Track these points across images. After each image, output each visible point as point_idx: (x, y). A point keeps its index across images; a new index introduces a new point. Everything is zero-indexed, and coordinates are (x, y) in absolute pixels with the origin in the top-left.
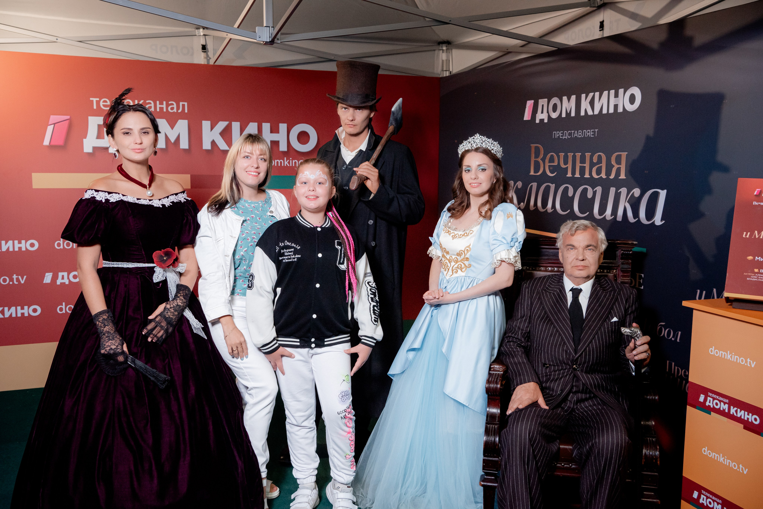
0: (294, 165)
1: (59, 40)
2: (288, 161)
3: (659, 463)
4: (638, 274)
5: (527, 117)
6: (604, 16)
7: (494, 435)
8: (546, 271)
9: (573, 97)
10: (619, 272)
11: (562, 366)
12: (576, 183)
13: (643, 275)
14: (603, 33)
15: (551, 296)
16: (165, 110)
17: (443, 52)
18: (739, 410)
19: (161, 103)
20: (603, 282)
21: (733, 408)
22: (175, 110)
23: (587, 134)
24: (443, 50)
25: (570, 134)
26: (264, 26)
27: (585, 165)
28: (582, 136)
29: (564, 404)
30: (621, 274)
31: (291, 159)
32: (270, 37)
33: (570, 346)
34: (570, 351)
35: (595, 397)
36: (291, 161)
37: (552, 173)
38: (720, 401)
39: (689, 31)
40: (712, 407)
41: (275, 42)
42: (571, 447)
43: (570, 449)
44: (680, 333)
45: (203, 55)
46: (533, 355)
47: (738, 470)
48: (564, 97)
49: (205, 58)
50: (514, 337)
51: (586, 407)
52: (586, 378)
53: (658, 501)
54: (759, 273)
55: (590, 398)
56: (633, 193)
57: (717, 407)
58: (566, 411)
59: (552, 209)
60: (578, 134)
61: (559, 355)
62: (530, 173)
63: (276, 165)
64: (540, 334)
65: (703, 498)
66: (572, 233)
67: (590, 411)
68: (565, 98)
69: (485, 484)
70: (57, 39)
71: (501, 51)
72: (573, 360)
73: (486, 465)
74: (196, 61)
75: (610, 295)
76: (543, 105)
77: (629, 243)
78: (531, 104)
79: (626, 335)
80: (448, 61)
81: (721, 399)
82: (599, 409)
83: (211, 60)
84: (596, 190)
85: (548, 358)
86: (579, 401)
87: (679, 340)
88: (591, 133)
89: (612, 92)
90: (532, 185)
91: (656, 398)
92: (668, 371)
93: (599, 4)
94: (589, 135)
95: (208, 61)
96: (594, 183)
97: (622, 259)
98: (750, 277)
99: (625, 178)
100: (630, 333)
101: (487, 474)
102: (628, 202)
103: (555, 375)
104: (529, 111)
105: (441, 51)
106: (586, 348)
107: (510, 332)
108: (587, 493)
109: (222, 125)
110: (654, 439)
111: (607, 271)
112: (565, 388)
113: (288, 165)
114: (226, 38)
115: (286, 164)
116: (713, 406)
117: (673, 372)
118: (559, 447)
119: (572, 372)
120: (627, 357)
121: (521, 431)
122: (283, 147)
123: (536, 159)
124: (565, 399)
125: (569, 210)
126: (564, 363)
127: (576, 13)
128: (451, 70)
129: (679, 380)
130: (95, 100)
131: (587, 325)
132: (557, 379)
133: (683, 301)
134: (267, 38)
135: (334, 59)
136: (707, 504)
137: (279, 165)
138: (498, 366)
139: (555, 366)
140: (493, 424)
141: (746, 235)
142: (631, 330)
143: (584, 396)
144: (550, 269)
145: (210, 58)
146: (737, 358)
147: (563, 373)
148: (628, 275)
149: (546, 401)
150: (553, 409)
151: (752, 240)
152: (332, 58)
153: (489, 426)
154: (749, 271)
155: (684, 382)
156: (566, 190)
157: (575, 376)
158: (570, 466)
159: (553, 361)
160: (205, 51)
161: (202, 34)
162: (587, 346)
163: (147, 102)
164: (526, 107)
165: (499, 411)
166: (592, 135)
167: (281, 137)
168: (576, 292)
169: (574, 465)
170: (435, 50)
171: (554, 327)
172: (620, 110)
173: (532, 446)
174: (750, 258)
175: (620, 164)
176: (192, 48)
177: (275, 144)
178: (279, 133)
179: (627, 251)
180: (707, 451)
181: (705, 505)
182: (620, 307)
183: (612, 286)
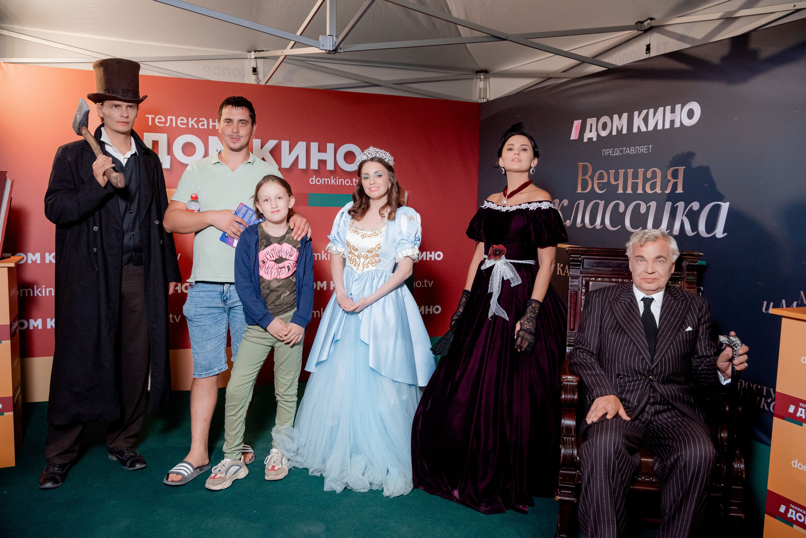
0: (340, 184)
2: (335, 179)
3: (744, 476)
5: (574, 137)
6: (650, 39)
7: (572, 447)
8: (610, 282)
9: (625, 116)
10: (684, 284)
11: (638, 377)
12: (627, 200)
13: (702, 288)
14: (650, 55)
15: (621, 305)
17: (480, 81)
20: (673, 292)
23: (640, 151)
24: (480, 78)
25: (621, 151)
26: (327, 35)
27: (637, 181)
28: (635, 152)
29: (641, 416)
30: (686, 286)
31: (337, 177)
32: (333, 46)
33: (647, 355)
34: (646, 362)
35: (674, 408)
36: (337, 180)
37: (600, 189)
39: (753, 45)
40: (804, 418)
41: (338, 51)
42: (652, 460)
45: (254, 77)
46: (605, 366)
48: (614, 116)
49: (255, 80)
51: (665, 419)
52: (663, 389)
53: (742, 515)
55: (668, 410)
56: (692, 206)
58: (643, 423)
59: (601, 226)
60: (631, 151)
61: (634, 366)
62: (577, 191)
63: (323, 183)
64: (613, 345)
65: (792, 512)
66: (641, 243)
67: (669, 422)
68: (616, 117)
69: (562, 498)
71: (541, 77)
72: (649, 370)
73: (564, 479)
74: (246, 81)
75: (682, 304)
76: (591, 125)
77: (695, 255)
78: (578, 124)
80: (485, 89)
82: (679, 421)
84: (650, 205)
85: (623, 368)
86: (657, 413)
88: (645, 149)
89: (668, 108)
90: (579, 203)
93: (646, 28)
94: (642, 151)
95: (259, 83)
96: (647, 198)
97: (687, 270)
99: (683, 192)
100: (728, 341)
101: (563, 488)
102: (685, 216)
103: (630, 386)
104: (576, 132)
105: (479, 80)
106: (661, 359)
107: (580, 344)
109: (272, 144)
110: (737, 452)
111: (672, 282)
112: (642, 400)
113: (335, 184)
114: (281, 56)
118: (641, 461)
119: (648, 383)
121: (605, 444)
122: (330, 166)
123: (584, 177)
124: (643, 410)
125: (620, 226)
126: (640, 374)
127: (623, 36)
128: (488, 97)
130: (150, 117)
131: (661, 335)
132: (632, 391)
134: (330, 47)
136: (796, 518)
137: (326, 184)
138: (571, 377)
139: (630, 376)
140: (570, 436)
142: (729, 339)
143: (662, 408)
144: (614, 280)
145: (260, 81)
147: (639, 384)
148: (693, 287)
152: (377, 83)
153: (565, 438)
156: (617, 205)
157: (652, 386)
158: (651, 480)
159: (627, 372)
160: (256, 73)
161: (253, 57)
162: (663, 356)
163: (201, 119)
164: (572, 127)
165: (574, 423)
166: (646, 151)
167: (328, 156)
168: (648, 302)
169: (655, 478)
170: (473, 79)
171: (628, 336)
172: (677, 125)
173: (617, 458)
175: (677, 179)
176: (244, 71)
177: (322, 163)
178: (326, 152)
179: (692, 262)
180: (798, 463)
181: (794, 519)
182: (693, 316)
183: (684, 295)
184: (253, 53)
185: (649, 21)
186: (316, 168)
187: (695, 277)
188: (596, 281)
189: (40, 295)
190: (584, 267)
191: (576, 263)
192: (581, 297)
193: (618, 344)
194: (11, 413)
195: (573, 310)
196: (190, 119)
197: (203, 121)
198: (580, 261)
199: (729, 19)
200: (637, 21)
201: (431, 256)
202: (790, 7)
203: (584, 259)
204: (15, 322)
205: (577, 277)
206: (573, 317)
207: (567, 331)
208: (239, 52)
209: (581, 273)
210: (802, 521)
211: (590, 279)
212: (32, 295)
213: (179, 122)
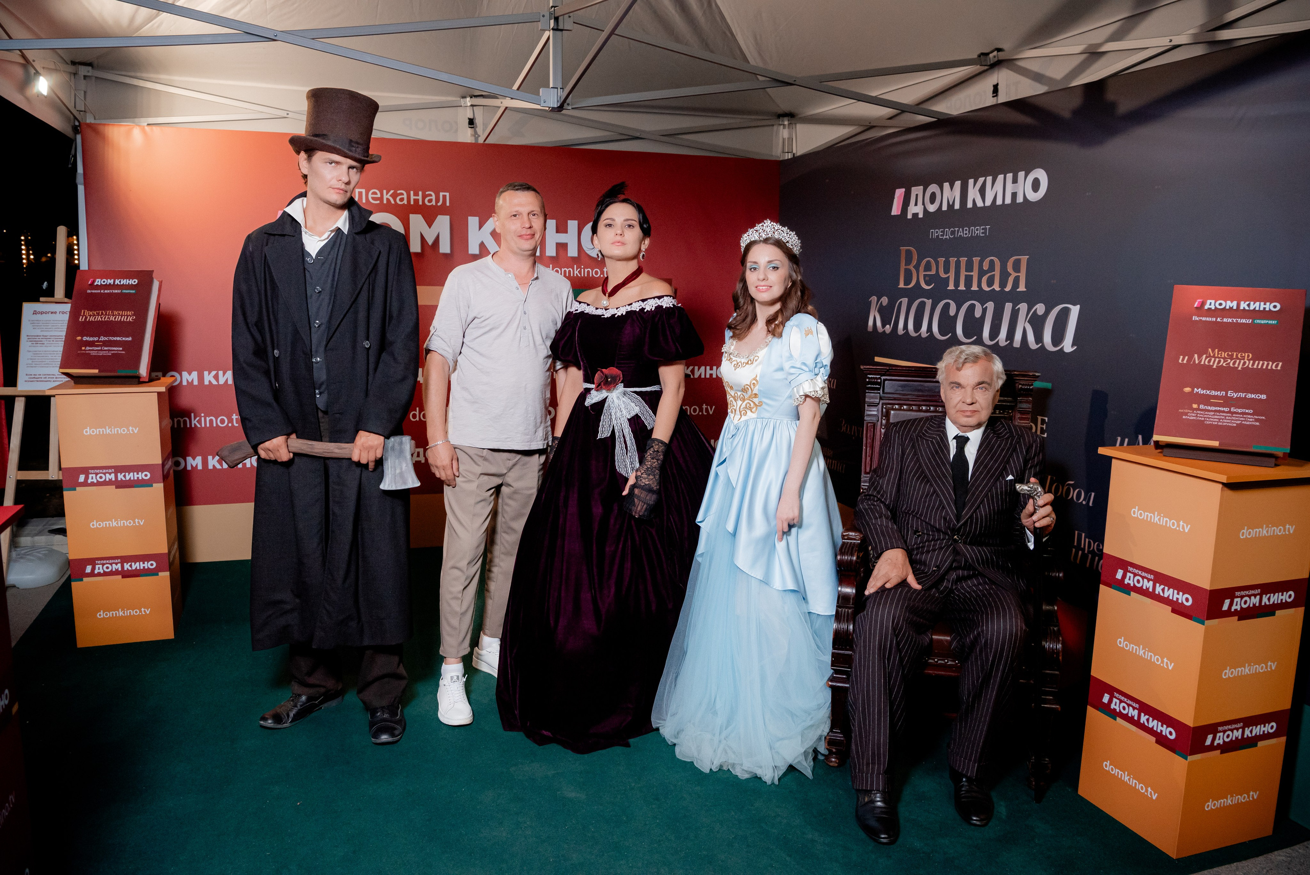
0: (586, 276)
1: (291, 115)
2: (579, 269)
3: (1060, 658)
4: (1040, 418)
5: (896, 211)
6: (998, 78)
7: (847, 621)
9: (958, 184)
10: (1015, 414)
11: (939, 535)
12: (959, 298)
13: (1046, 419)
14: (997, 99)
15: (928, 444)
16: (420, 203)
17: (784, 128)
18: (1166, 588)
19: (416, 194)
20: (997, 427)
21: (1160, 586)
22: (434, 203)
23: (975, 232)
24: (784, 125)
25: (953, 233)
26: (550, 87)
27: (972, 274)
28: (969, 235)
29: (940, 584)
30: (1018, 415)
31: (582, 267)
32: (558, 101)
33: (951, 510)
34: (950, 516)
35: (982, 574)
36: (582, 269)
37: (928, 284)
38: (1143, 578)
39: (1110, 96)
40: (1132, 585)
41: (564, 108)
42: (949, 638)
43: (947, 641)
44: (1093, 494)
45: (470, 131)
46: (901, 521)
47: (1162, 665)
48: (945, 184)
49: (472, 135)
50: (875, 496)
51: (969, 587)
52: (969, 552)
53: (1058, 707)
54: (1198, 409)
55: (974, 576)
56: (1036, 310)
57: (1139, 585)
58: (942, 593)
59: (927, 333)
60: (964, 233)
61: (935, 522)
62: (899, 285)
64: (913, 494)
65: (1116, 702)
66: (958, 365)
67: (974, 591)
68: (946, 185)
69: (834, 684)
70: (288, 114)
71: (861, 125)
72: (953, 529)
73: (836, 660)
74: (461, 139)
75: (1006, 443)
76: (917, 195)
77: (1029, 375)
78: (902, 193)
79: (1023, 494)
80: (790, 139)
81: (1144, 574)
82: (986, 590)
83: (479, 138)
84: (987, 307)
85: (922, 524)
86: (959, 579)
87: (1092, 504)
88: (981, 231)
89: (1010, 176)
90: (901, 301)
91: (1061, 575)
92: (1077, 544)
93: (992, 62)
94: (978, 233)
95: (476, 139)
96: (982, 297)
97: (1020, 396)
98: (1186, 414)
99: (1025, 290)
100: (1028, 491)
101: (836, 672)
102: (1028, 322)
103: (929, 546)
104: (898, 203)
105: (782, 127)
106: (972, 515)
108: (969, 697)
110: (1055, 629)
111: (1000, 412)
112: (943, 564)
113: (579, 276)
114: (499, 107)
115: (577, 274)
116: (1134, 584)
117: (1082, 546)
118: (932, 637)
119: (951, 544)
120: (1024, 524)
121: (883, 616)
122: (573, 252)
123: (907, 267)
124: (942, 576)
125: (950, 334)
126: (942, 532)
127: (961, 73)
128: (794, 151)
129: (1090, 555)
132: (930, 551)
133: (1099, 448)
134: (553, 102)
135: (639, 136)
136: (1120, 710)
138: (854, 534)
139: (929, 534)
140: (846, 608)
141: (1183, 360)
142: (1029, 487)
143: (966, 573)
144: (924, 408)
145: (479, 136)
146: (1166, 521)
147: (940, 544)
148: (1027, 418)
149: (917, 579)
150: (925, 590)
151: (1190, 366)
152: (638, 135)
154: (1186, 407)
155: (1097, 558)
156: (947, 306)
157: (955, 548)
158: (945, 662)
159: (927, 530)
160: (473, 126)
161: (469, 104)
162: (974, 512)
163: (399, 192)
164: (894, 198)
165: (854, 591)
166: (983, 233)
167: (570, 238)
168: (961, 441)
169: (951, 661)
170: (773, 125)
171: (931, 485)
172: (1020, 199)
173: (897, 637)
174: (1187, 390)
175: (1019, 272)
176: (456, 123)
177: (562, 247)
178: (567, 233)
179: (1026, 385)
180: (1124, 642)
181: (1118, 711)
182: (1018, 457)
183: (1011, 432)
184: (468, 99)
185: (995, 53)
186: (554, 255)
187: (1030, 404)
188: (900, 409)
189: (199, 426)
190: (885, 391)
191: (874, 386)
192: (881, 431)
193: (918, 493)
194: (167, 574)
195: (870, 447)
196: (385, 192)
197: (402, 194)
198: (879, 384)
199: (1094, 55)
200: (979, 52)
201: (711, 372)
202: (1165, 42)
203: (885, 380)
204: (168, 461)
205: (876, 405)
206: (869, 456)
207: (861, 474)
208: (450, 98)
209: (881, 398)
210: (1125, 712)
211: (893, 407)
212: (188, 426)
213: (370, 196)
